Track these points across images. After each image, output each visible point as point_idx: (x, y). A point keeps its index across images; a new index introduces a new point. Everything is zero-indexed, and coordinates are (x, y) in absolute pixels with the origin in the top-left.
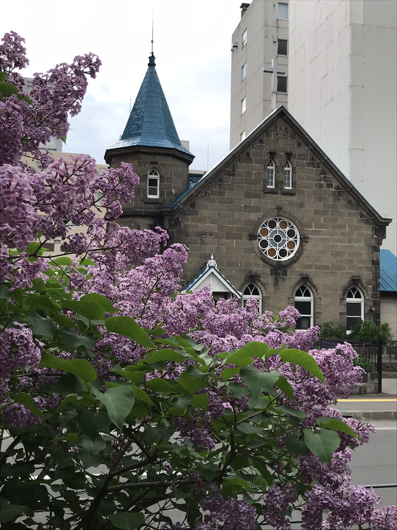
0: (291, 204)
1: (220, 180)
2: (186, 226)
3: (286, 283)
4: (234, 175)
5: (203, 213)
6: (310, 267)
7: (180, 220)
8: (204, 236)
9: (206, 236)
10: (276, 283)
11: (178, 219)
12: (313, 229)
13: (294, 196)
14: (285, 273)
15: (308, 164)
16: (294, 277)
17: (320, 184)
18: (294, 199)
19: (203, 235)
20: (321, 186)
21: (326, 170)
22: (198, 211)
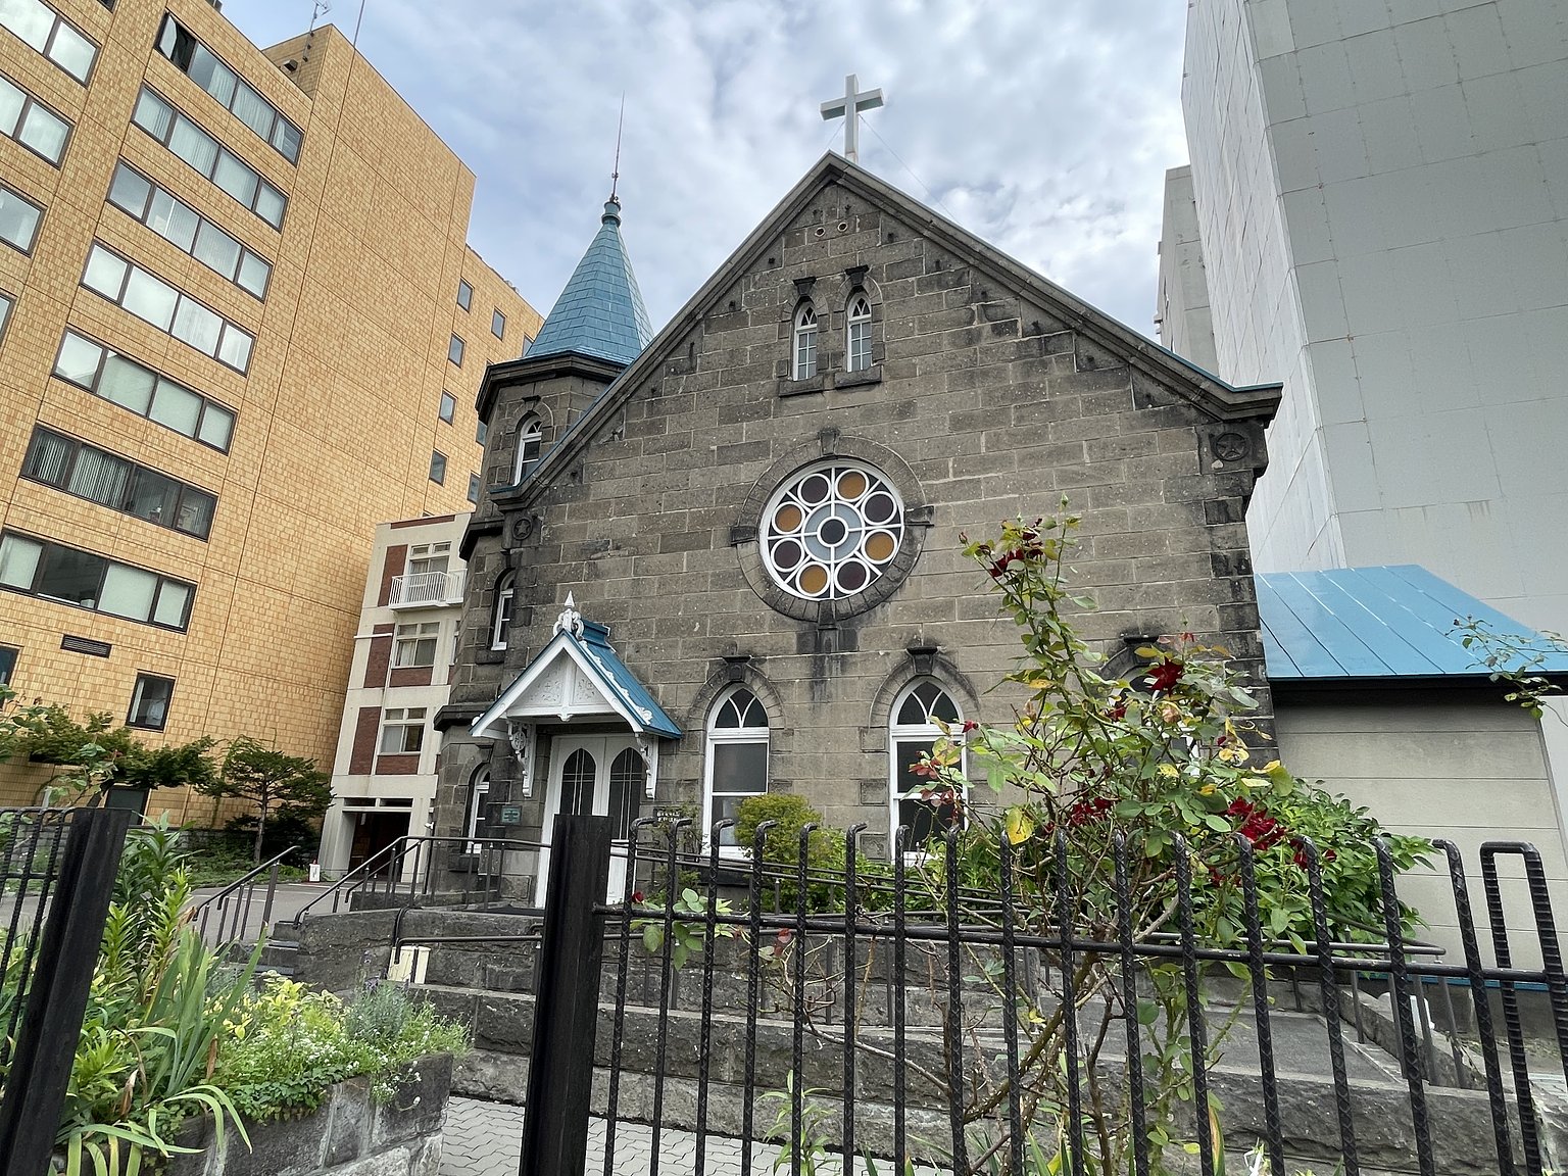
0: (870, 413)
1: (653, 390)
2: (554, 533)
3: (853, 674)
4: (693, 369)
5: (604, 488)
6: (945, 609)
7: (542, 518)
8: (599, 555)
9: (605, 553)
10: (817, 679)
11: (535, 518)
12: (951, 479)
13: (877, 389)
14: (849, 642)
15: (924, 285)
16: (881, 653)
17: (969, 332)
18: (878, 395)
19: (597, 551)
20: (972, 338)
21: (989, 285)
22: (589, 486)
